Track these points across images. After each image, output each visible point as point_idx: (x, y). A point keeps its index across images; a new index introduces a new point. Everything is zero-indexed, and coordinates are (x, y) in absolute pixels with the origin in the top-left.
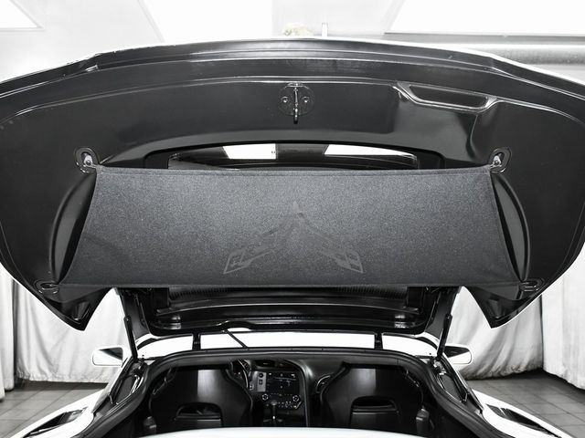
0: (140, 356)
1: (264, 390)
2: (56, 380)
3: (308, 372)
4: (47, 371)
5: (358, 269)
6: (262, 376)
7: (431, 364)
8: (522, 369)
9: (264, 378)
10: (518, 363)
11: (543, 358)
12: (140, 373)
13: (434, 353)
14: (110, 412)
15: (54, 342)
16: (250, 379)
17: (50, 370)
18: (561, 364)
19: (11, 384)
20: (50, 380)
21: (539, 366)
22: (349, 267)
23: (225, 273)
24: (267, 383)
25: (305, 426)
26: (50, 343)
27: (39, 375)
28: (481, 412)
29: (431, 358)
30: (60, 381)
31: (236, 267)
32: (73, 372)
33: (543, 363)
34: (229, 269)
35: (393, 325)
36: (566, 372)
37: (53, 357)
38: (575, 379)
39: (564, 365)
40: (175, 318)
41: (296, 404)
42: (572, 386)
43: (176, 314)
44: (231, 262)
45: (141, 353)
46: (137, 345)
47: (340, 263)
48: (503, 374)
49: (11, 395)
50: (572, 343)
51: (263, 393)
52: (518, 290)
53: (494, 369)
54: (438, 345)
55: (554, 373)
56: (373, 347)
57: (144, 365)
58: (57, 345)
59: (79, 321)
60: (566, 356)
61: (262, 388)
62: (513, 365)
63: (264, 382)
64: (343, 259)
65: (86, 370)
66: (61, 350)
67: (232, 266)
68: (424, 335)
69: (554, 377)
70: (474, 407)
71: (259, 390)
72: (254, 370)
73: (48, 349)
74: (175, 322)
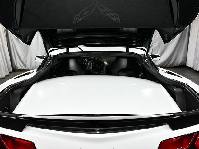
0: (50, 55)
1: (92, 69)
2: (26, 69)
3: (106, 63)
4: (23, 66)
5: (119, 21)
6: (91, 64)
7: (144, 57)
8: (178, 65)
9: (92, 65)
10: (177, 63)
11: (186, 62)
12: (50, 60)
13: (145, 53)
14: (41, 70)
15: (24, 57)
16: (87, 65)
17: (24, 66)
18: (192, 63)
19: (11, 70)
20: (24, 69)
21: (184, 64)
22: (115, 20)
23: (74, 23)
24: (93, 66)
25: (104, 75)
26: (22, 57)
27: (20, 67)
28: (158, 71)
29: (144, 55)
30: (28, 69)
31: (77, 21)
32: (31, 66)
33: (186, 63)
34: (75, 21)
35: (132, 44)
36: (194, 66)
37: (24, 62)
38: (197, 68)
39: (193, 64)
40: (60, 42)
41: (102, 73)
42: (195, 71)
43: (60, 41)
44: (75, 19)
45: (50, 54)
46: (48, 51)
47: (113, 19)
48: (171, 66)
49: (12, 74)
50: (197, 57)
51: (91, 70)
52: (174, 29)
53: (168, 65)
54: (146, 50)
55: (189, 66)
56: (125, 51)
57: (51, 58)
58: (25, 58)
59: (28, 42)
60: (195, 61)
61: (91, 68)
62: (175, 63)
63: (92, 66)
64: (113, 17)
65: (35, 66)
66: (26, 59)
67: (76, 20)
68: (142, 47)
69: (189, 68)
70: (156, 69)
71: (90, 69)
72: (88, 62)
73: (22, 59)
74: (60, 43)
